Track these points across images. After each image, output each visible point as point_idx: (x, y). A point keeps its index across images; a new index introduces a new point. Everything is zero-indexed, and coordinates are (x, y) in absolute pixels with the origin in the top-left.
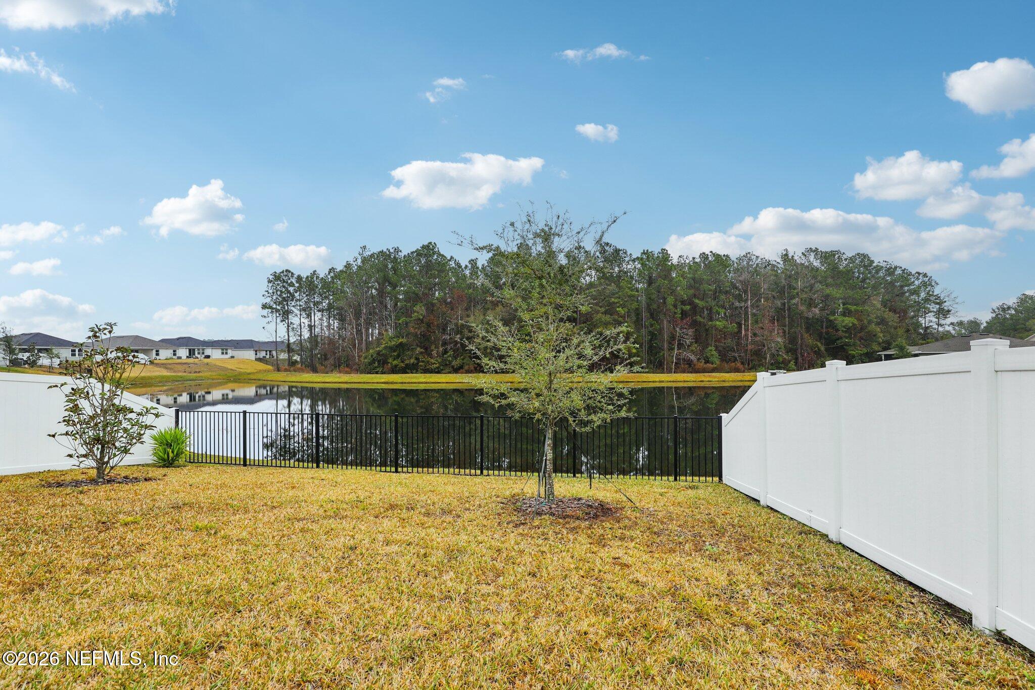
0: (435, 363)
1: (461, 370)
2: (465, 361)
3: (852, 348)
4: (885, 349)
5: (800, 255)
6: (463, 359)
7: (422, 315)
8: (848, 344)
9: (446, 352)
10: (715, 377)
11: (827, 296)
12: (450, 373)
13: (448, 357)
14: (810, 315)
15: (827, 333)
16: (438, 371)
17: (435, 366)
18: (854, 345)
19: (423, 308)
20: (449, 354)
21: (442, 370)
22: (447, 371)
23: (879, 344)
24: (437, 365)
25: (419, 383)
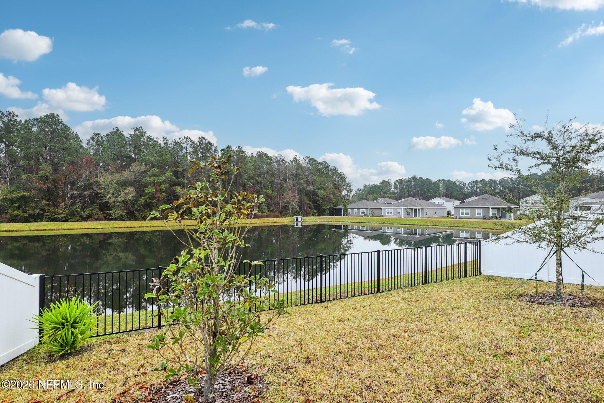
0: (62, 213)
1: (91, 219)
2: (94, 212)
3: (324, 205)
4: (335, 206)
5: (303, 159)
6: (91, 210)
7: (49, 172)
8: (322, 204)
9: (74, 204)
10: (270, 220)
11: (315, 180)
12: (78, 221)
13: (76, 208)
14: (309, 189)
15: (313, 198)
16: (66, 220)
17: (63, 215)
18: (324, 204)
19: (50, 167)
20: (77, 206)
21: (70, 219)
22: (74, 219)
23: (333, 204)
24: (65, 215)
25: (50, 230)
